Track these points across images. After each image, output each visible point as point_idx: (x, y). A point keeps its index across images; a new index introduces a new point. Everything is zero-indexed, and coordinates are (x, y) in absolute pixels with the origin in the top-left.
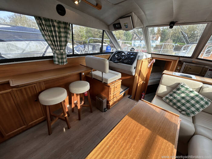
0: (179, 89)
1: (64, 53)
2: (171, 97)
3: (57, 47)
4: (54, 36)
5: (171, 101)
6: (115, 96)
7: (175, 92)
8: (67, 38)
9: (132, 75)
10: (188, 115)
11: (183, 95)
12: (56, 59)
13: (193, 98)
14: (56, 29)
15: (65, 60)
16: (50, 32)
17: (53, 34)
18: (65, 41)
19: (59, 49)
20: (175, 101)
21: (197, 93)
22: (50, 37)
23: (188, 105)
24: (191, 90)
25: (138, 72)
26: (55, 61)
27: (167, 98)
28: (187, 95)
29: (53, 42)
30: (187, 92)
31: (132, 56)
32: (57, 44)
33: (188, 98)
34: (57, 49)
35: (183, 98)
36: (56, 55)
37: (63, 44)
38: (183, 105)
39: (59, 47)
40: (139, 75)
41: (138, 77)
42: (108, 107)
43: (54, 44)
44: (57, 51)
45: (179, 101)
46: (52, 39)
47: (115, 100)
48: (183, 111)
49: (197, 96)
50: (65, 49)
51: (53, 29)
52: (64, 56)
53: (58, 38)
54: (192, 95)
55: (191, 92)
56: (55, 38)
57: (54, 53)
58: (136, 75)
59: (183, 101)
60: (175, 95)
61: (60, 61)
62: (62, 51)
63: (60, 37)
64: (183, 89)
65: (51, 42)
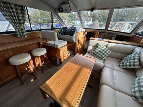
0: (97, 47)
1: (23, 28)
2: (94, 52)
3: (17, 24)
4: (13, 16)
5: (94, 53)
6: (64, 56)
7: (96, 49)
8: (24, 17)
9: (74, 42)
10: (101, 59)
11: (99, 50)
12: (18, 33)
13: (103, 50)
14: (14, 10)
15: (25, 34)
16: (9, 13)
17: (12, 14)
18: (23, 20)
19: (19, 25)
20: (96, 53)
21: (105, 48)
22: (9, 16)
23: (101, 54)
24: (103, 46)
25: (77, 40)
26: (17, 35)
27: (92, 52)
28: (101, 49)
29: (13, 21)
30: (101, 47)
31: (73, 30)
32: (17, 22)
33: (101, 51)
34: (18, 25)
35: (99, 51)
36: (17, 30)
37: (22, 22)
38: (99, 54)
39: (19, 24)
40: (78, 42)
41: (78, 43)
42: (61, 63)
43: (14, 22)
44: (18, 28)
45: (97, 53)
46: (11, 18)
47: (65, 58)
48: (100, 57)
49: (105, 49)
50: (24, 26)
51: (11, 10)
52: (24, 31)
53: (17, 17)
54: (103, 49)
55: (103, 47)
56: (14, 17)
57: (15, 29)
58: (77, 42)
59: (99, 53)
60: (96, 50)
61: (22, 34)
62: (22, 27)
63: (18, 17)
64: (99, 46)
65: (12, 20)
